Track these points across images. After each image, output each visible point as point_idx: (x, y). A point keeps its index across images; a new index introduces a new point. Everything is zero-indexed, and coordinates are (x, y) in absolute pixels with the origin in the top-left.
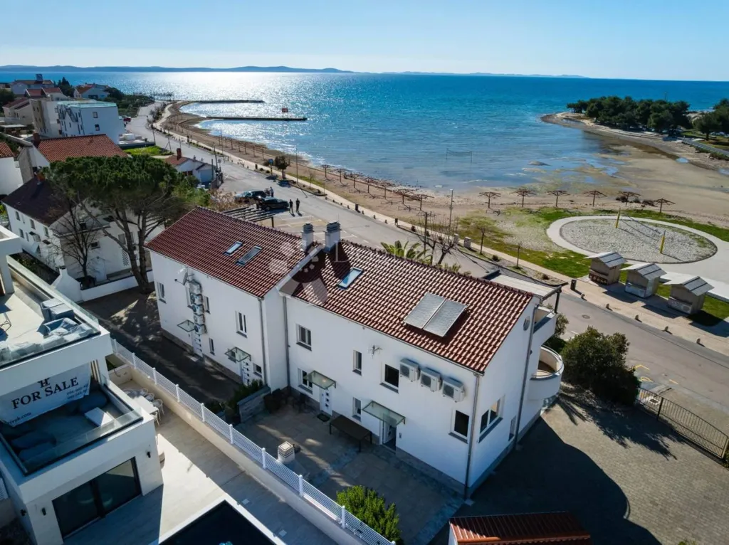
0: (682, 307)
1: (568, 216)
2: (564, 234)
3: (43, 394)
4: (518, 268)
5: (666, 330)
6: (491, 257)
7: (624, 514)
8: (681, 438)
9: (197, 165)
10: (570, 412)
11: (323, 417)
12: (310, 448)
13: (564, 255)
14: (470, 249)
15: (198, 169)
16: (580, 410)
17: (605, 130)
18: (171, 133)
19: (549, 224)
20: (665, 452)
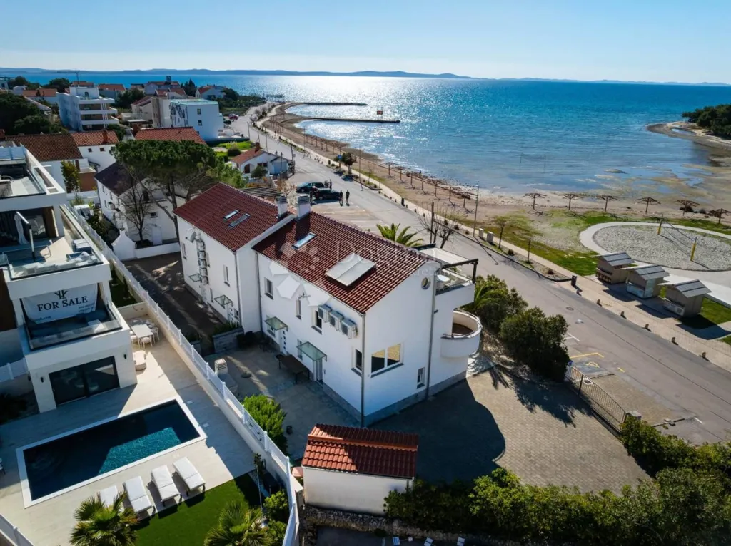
0: (676, 308)
1: (612, 221)
2: (597, 237)
3: (60, 304)
4: (528, 262)
5: (647, 327)
6: (506, 251)
7: (494, 458)
8: (591, 412)
9: (272, 158)
10: (497, 379)
11: (280, 357)
12: (259, 376)
13: (584, 255)
14: (492, 244)
15: (272, 161)
16: (507, 379)
17: (717, 140)
18: (267, 130)
19: (587, 227)
20: (567, 420)
